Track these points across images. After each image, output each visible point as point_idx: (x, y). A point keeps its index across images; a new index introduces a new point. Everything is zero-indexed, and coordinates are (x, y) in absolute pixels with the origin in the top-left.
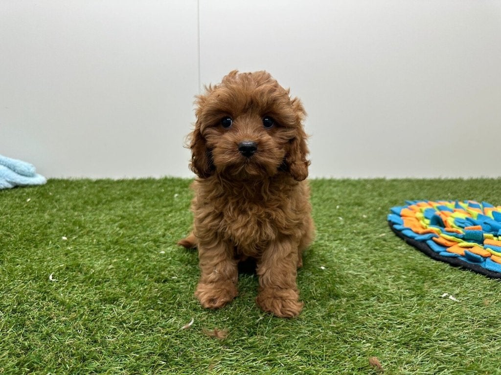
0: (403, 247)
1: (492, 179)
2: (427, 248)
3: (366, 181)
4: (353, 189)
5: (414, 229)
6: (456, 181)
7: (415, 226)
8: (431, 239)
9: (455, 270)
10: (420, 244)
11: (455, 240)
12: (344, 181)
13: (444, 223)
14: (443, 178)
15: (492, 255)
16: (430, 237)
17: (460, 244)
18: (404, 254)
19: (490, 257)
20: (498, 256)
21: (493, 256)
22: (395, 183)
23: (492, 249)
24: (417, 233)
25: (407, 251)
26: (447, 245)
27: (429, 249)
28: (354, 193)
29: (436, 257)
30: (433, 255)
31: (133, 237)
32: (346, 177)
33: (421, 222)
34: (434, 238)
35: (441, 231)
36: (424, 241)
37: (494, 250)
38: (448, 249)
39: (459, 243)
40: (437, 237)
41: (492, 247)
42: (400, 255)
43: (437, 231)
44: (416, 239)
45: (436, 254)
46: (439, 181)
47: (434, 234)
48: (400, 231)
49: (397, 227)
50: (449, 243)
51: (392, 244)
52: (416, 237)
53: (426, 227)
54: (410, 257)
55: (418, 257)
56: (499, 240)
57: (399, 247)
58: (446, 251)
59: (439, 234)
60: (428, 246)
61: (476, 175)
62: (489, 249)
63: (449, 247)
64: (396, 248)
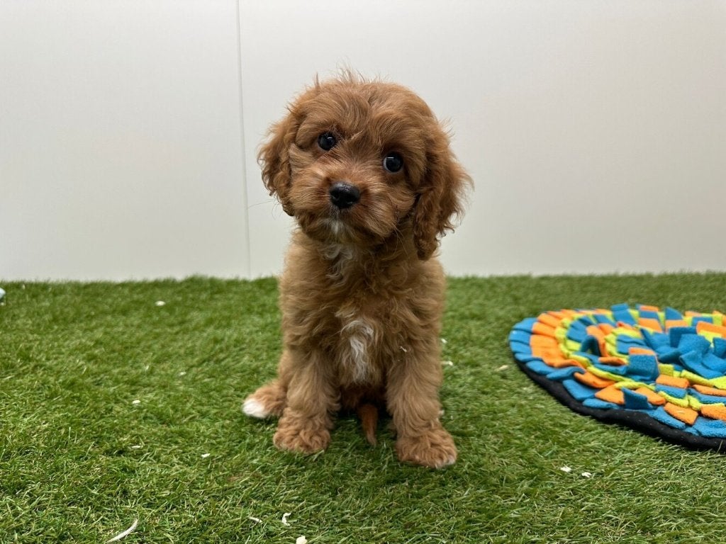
0: (530, 389)
1: (698, 275)
2: (563, 393)
3: (501, 279)
4: (478, 293)
5: (547, 360)
6: (639, 279)
7: (548, 355)
8: (572, 377)
9: (608, 429)
10: (553, 386)
11: (610, 378)
12: (466, 280)
13: (601, 347)
14: (622, 272)
15: (667, 402)
16: (570, 373)
17: (618, 385)
18: (530, 400)
19: (663, 405)
20: (677, 405)
21: (668, 404)
22: (544, 283)
23: (668, 393)
24: (551, 366)
25: (536, 395)
26: (597, 386)
27: (567, 395)
28: (477, 298)
29: (577, 407)
30: (573, 404)
31: (102, 376)
32: (470, 275)
33: (562, 346)
34: (577, 375)
35: (590, 362)
36: (559, 380)
37: (671, 395)
38: (599, 394)
39: (617, 382)
40: (582, 373)
41: (669, 389)
42: (523, 402)
43: (581, 363)
44: (549, 376)
45: (577, 403)
46: (614, 279)
47: (576, 367)
48: (524, 362)
49: (521, 357)
50: (600, 383)
51: (514, 384)
52: (549, 373)
53: (568, 355)
54: (539, 406)
55: (551, 406)
56: (681, 377)
57: (525, 389)
58: (594, 397)
59: (586, 368)
60: (566, 390)
61: (673, 268)
62: (662, 393)
63: (599, 389)
64: (519, 390)
